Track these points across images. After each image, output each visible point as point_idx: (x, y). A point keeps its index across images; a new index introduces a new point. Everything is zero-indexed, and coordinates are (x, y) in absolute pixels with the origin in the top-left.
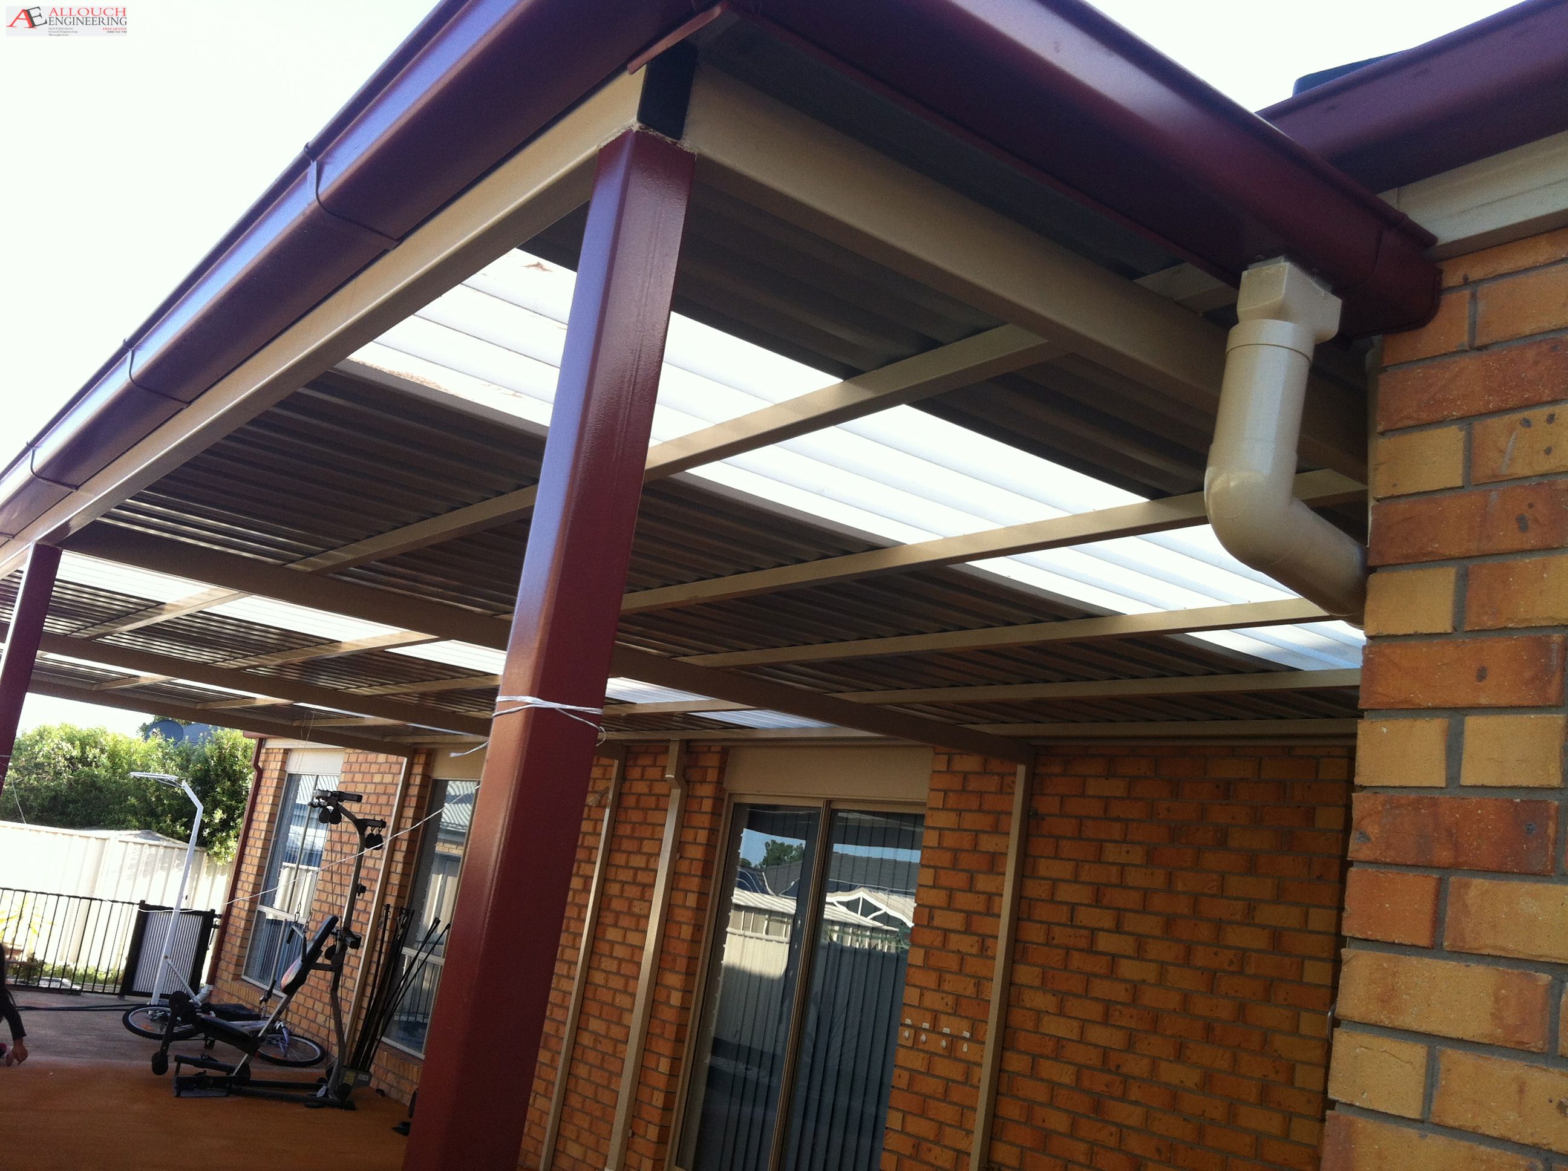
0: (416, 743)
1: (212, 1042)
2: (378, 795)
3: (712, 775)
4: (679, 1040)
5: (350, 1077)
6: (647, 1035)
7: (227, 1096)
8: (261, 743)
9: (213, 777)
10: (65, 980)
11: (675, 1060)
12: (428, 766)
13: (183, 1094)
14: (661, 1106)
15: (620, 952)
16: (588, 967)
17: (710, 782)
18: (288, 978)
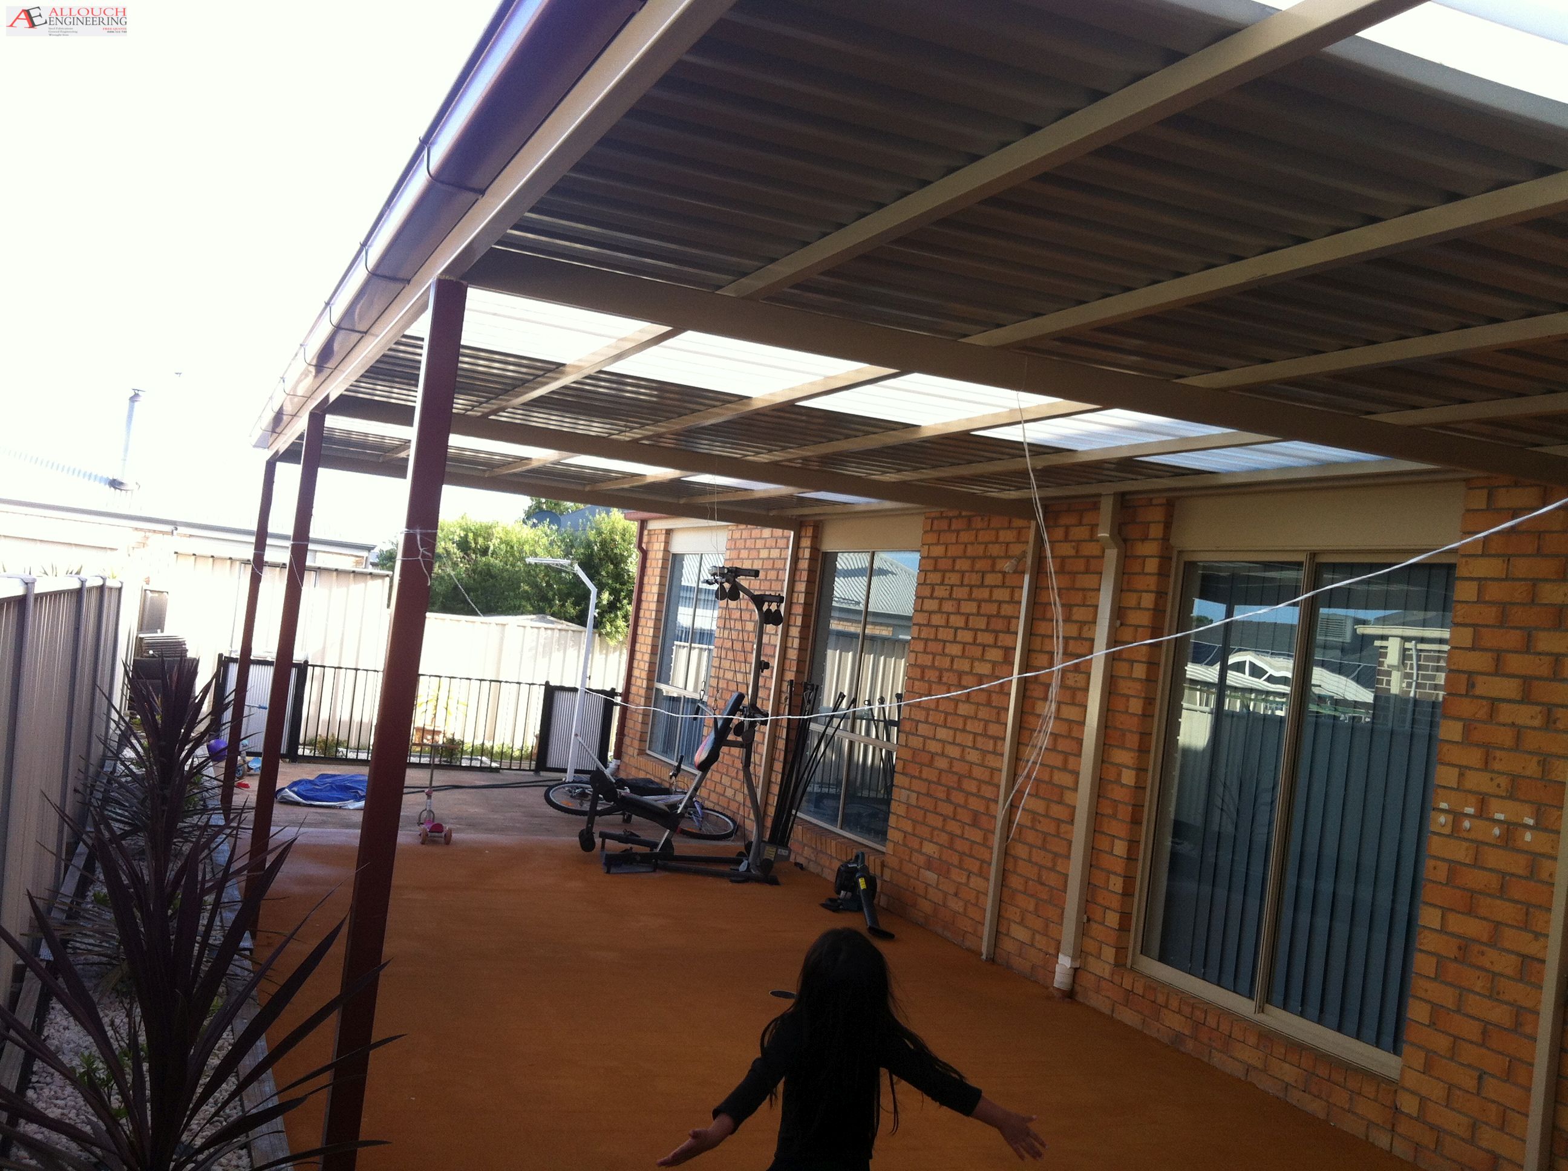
0: (802, 515)
1: (630, 817)
2: (767, 570)
3: (1156, 531)
5: (770, 853)
7: (654, 871)
8: (643, 524)
9: (597, 561)
10: (484, 759)
11: (1133, 844)
12: (816, 539)
13: (612, 870)
14: (1121, 892)
16: (1018, 742)
17: (1154, 539)
18: (701, 755)
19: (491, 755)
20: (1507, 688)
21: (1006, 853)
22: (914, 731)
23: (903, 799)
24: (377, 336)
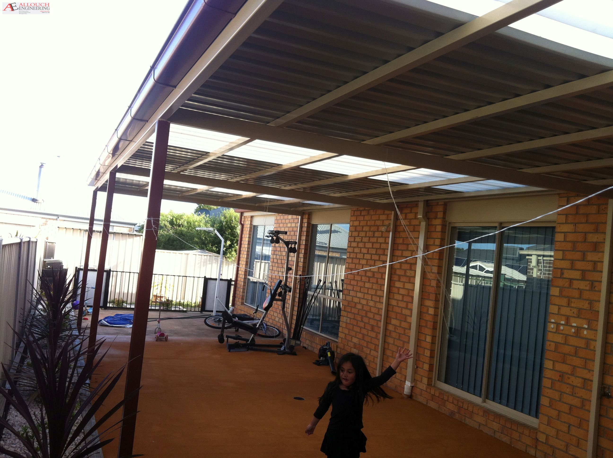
1: (238, 330)
4: (435, 328)
5: (293, 343)
6: (419, 326)
7: (248, 351)
8: (242, 214)
9: (224, 229)
11: (434, 337)
12: (309, 219)
13: (231, 350)
14: (429, 356)
15: (402, 292)
16: (388, 298)
18: (265, 305)
19: (183, 305)
20: (576, 275)
21: (385, 342)
22: (348, 294)
23: (344, 321)
24: (136, 142)
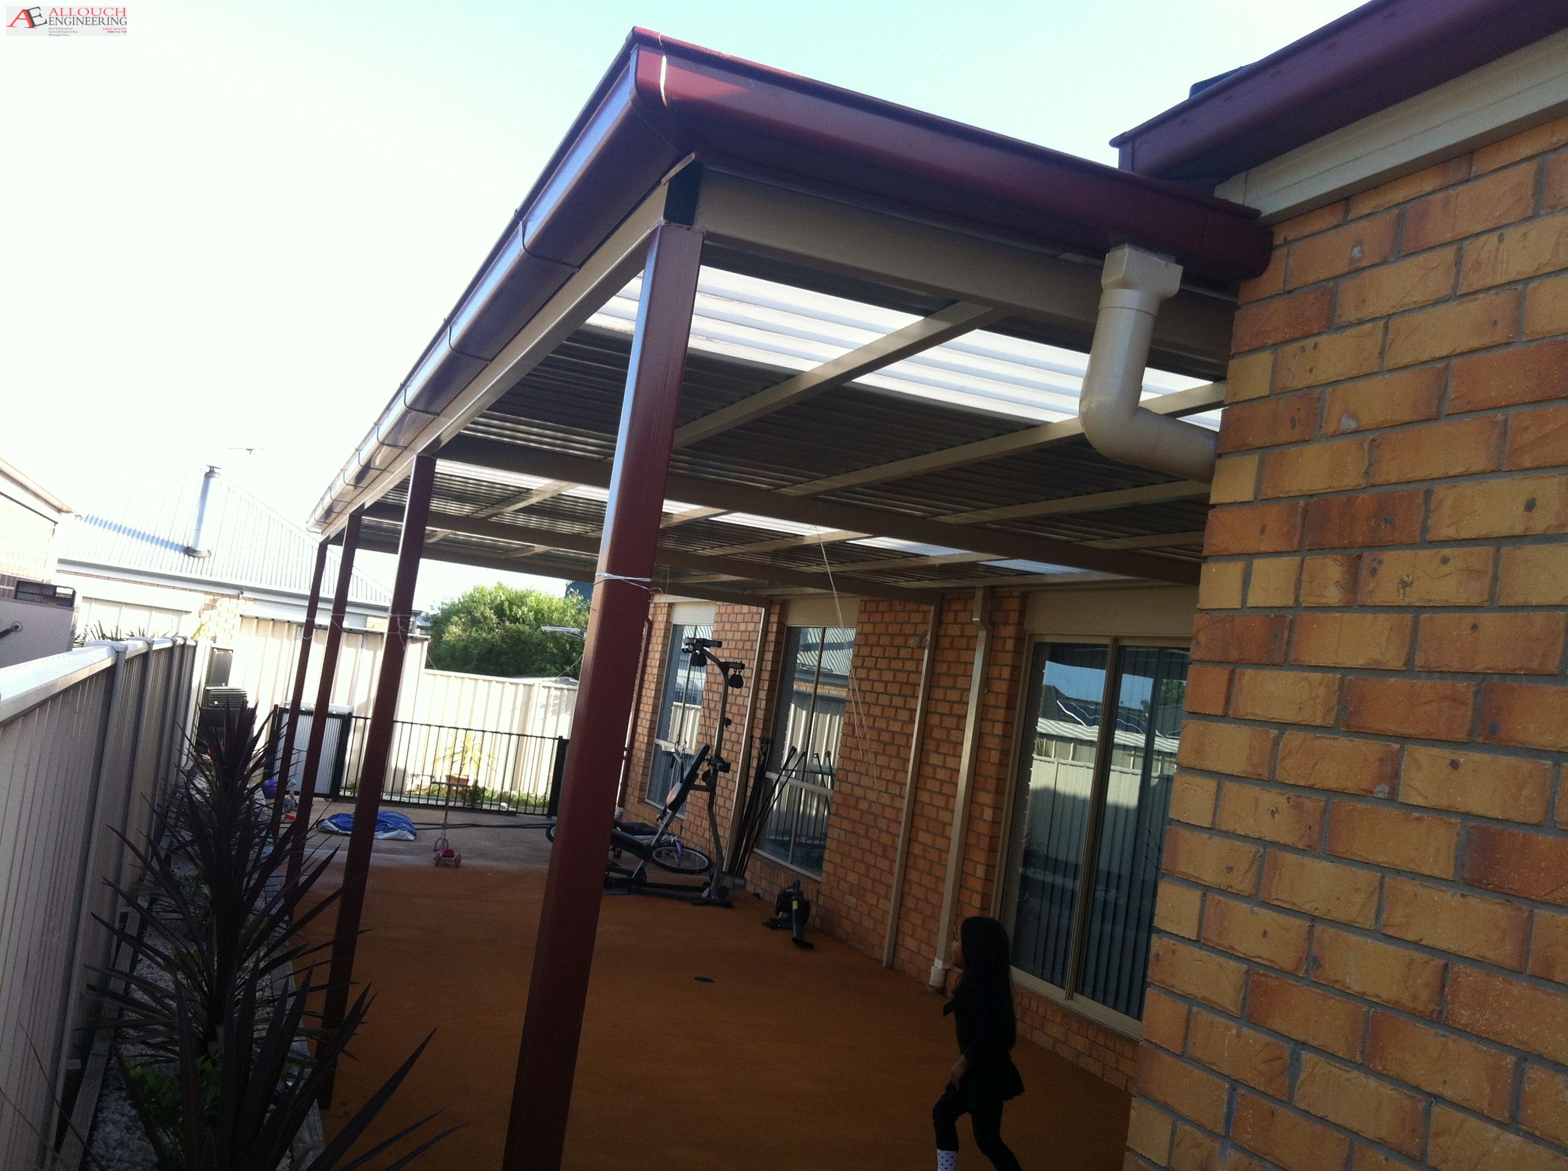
0: (770, 595)
2: (744, 641)
3: (1014, 617)
4: (992, 849)
5: (728, 882)
6: (965, 846)
7: (628, 894)
10: (502, 804)
11: (990, 867)
12: (783, 615)
15: (941, 774)
16: (916, 788)
17: (1012, 624)
18: (671, 797)
19: (509, 800)
23: (835, 836)
24: (393, 473)
